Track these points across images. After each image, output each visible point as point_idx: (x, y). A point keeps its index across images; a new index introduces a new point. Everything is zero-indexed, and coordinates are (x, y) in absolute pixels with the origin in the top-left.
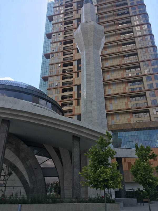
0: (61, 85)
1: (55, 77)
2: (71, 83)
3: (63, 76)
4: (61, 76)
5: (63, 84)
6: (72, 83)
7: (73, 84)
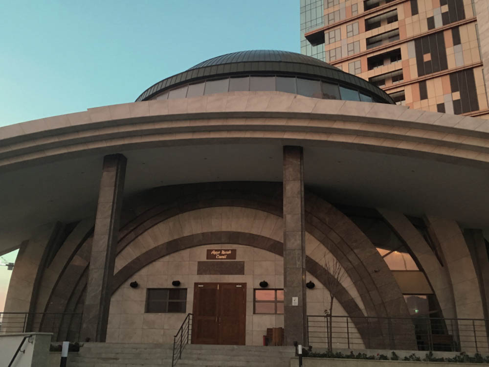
0: (363, 48)
1: (344, 27)
2: (394, 35)
3: (366, 20)
4: (362, 21)
5: (370, 42)
6: (398, 35)
7: (402, 38)
